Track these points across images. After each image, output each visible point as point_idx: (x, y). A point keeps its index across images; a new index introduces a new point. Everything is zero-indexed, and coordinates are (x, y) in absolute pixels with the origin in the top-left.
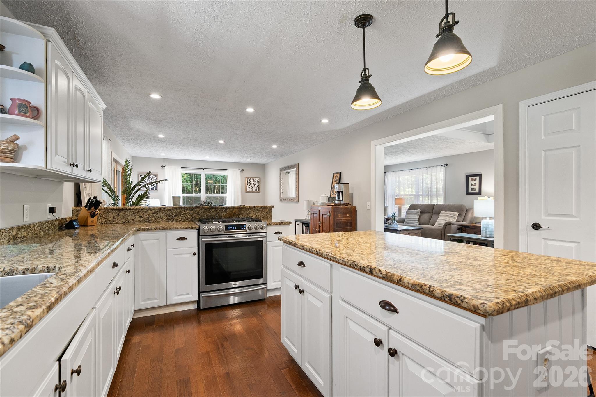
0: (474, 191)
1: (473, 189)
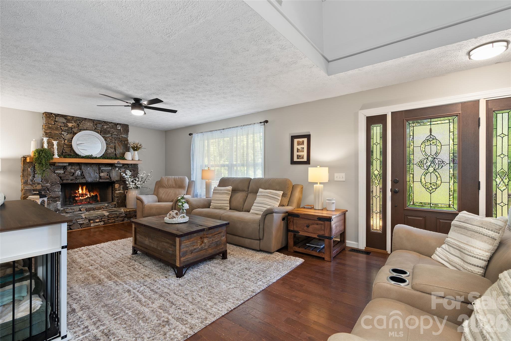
0: (300, 159)
1: (300, 156)
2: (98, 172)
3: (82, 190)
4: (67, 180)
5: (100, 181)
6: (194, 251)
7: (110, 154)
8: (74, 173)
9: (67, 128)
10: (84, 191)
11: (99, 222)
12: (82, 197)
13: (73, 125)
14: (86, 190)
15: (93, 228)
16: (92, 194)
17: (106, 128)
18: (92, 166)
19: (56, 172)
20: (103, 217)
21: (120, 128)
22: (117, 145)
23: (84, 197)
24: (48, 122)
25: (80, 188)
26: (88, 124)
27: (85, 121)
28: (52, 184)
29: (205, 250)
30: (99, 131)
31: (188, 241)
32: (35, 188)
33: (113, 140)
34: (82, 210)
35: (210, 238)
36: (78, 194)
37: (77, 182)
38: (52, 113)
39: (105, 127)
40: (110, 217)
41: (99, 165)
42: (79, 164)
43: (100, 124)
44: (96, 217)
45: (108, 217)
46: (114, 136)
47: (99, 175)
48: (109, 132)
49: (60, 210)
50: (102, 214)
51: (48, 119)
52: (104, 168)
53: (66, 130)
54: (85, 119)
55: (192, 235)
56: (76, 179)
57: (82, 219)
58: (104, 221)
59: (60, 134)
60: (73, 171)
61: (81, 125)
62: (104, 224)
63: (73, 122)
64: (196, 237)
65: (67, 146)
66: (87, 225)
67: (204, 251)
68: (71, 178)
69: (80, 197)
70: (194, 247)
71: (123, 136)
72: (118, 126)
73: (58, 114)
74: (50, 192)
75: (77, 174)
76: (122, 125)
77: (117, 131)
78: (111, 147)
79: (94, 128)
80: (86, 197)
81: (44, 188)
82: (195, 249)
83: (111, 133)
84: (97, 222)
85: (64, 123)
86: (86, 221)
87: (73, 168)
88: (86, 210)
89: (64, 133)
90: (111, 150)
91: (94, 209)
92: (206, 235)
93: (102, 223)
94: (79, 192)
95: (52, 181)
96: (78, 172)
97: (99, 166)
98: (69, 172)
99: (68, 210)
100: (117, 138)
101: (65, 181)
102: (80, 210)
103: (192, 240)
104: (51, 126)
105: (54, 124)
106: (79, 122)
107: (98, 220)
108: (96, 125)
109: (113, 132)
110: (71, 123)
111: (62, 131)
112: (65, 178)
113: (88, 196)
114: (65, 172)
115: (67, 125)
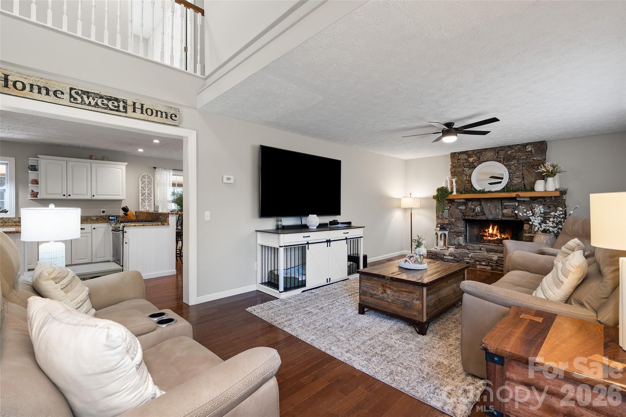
2: (500, 208)
3: (493, 229)
4: (468, 216)
5: (503, 219)
6: (374, 296)
7: (516, 185)
8: (474, 209)
9: (468, 164)
10: (495, 232)
11: (485, 265)
12: (491, 237)
13: (474, 159)
14: (497, 231)
15: (479, 270)
16: (503, 236)
17: (511, 153)
18: (493, 201)
19: (459, 208)
20: (491, 261)
21: (530, 149)
22: (526, 172)
23: (493, 237)
24: (453, 161)
25: (491, 227)
26: (489, 154)
27: (485, 152)
28: (457, 219)
29: (388, 303)
30: (501, 159)
31: (368, 281)
32: (444, 222)
33: (520, 167)
34: (482, 250)
35: (395, 292)
36: (487, 233)
37: (477, 219)
38: (456, 153)
39: (509, 152)
40: (500, 263)
41: (501, 199)
42: (479, 200)
43: (502, 150)
44: (483, 259)
45: (497, 263)
46: (521, 161)
47: (502, 212)
48: (514, 158)
49: (462, 245)
50: (489, 257)
51: (453, 158)
52: (508, 203)
53: (467, 165)
54: (486, 149)
55: (373, 277)
56: (476, 215)
57: (468, 257)
58: (491, 266)
59: (462, 171)
60: (473, 207)
61: (481, 158)
62: (491, 270)
63: (474, 156)
64: (377, 282)
65: (469, 182)
66: (473, 265)
67: (386, 303)
68: (472, 214)
69: (489, 236)
70: (374, 292)
71: (535, 158)
72: (527, 147)
73: (461, 152)
74: (454, 227)
75: (477, 210)
76: (533, 144)
77: (526, 154)
78: (518, 176)
79: (495, 157)
80: (496, 238)
81: (450, 222)
82: (375, 295)
83: (517, 159)
84: (483, 265)
85: (465, 159)
86: (472, 261)
87: (473, 204)
88: (486, 250)
89: (466, 169)
90: (516, 181)
91: (495, 251)
92: (390, 285)
93: (489, 268)
94: (488, 231)
95: (456, 217)
96: (478, 209)
97: (501, 201)
98: (470, 208)
99: (468, 246)
100: (526, 163)
101: (466, 217)
102: (481, 250)
103: (371, 282)
104: (455, 164)
105: (458, 162)
106: (480, 155)
107: (484, 263)
108: (498, 153)
109: (521, 157)
110: (472, 157)
111: (464, 168)
112: (466, 214)
113: (499, 237)
114: (466, 208)
115: (469, 160)
